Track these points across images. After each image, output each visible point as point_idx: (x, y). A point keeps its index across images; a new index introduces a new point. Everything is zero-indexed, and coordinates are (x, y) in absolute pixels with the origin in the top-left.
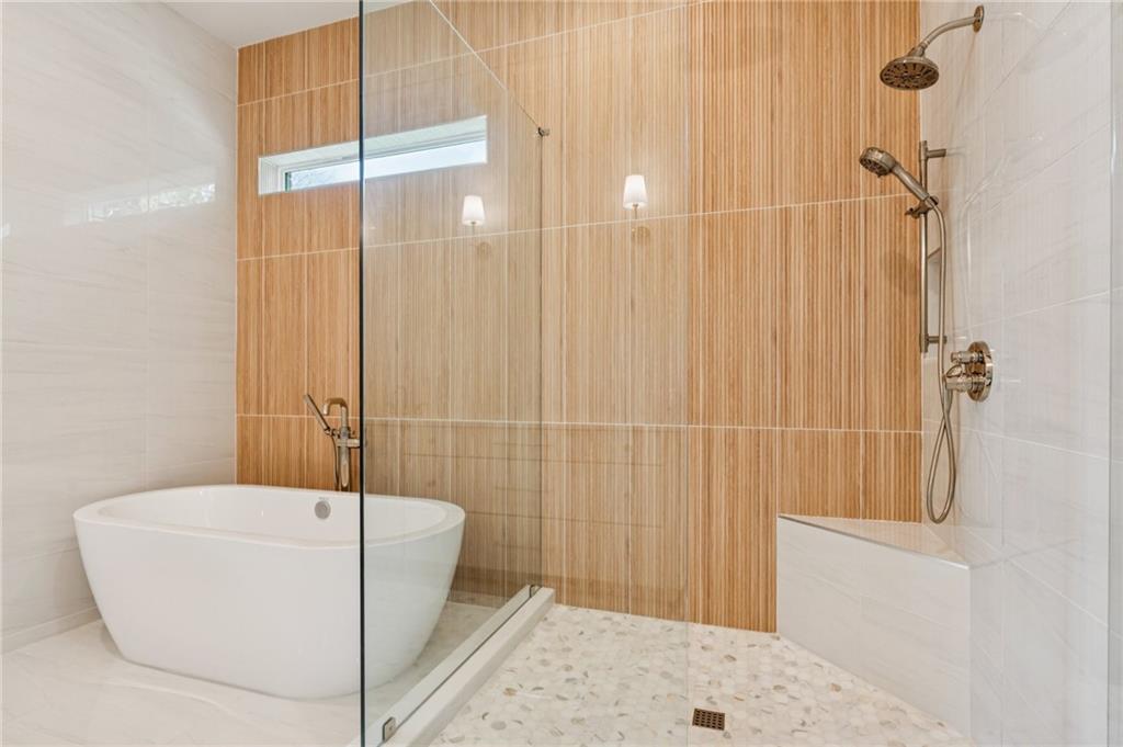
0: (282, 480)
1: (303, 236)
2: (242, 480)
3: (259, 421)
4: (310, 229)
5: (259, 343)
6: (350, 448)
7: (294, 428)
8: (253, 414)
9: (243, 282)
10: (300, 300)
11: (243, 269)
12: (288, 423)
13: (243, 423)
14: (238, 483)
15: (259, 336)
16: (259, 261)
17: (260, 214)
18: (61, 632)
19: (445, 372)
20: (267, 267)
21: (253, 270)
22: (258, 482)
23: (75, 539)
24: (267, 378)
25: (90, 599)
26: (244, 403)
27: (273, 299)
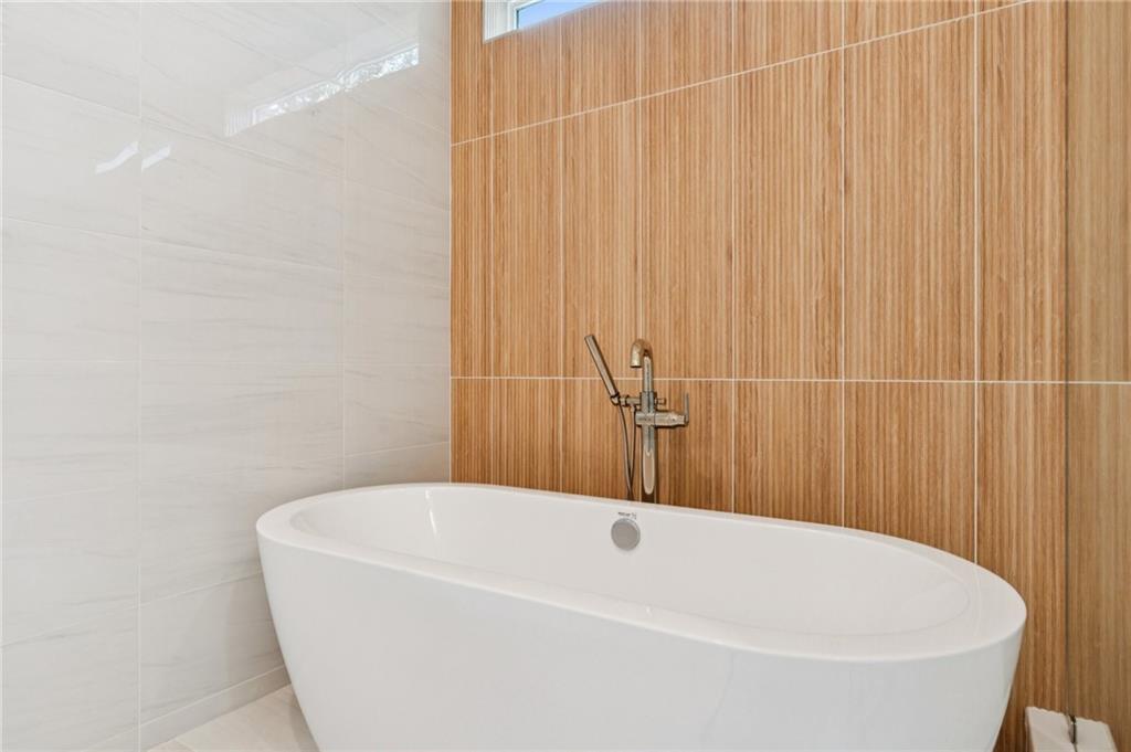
0: (523, 480)
1: (555, 92)
2: (460, 477)
3: (485, 386)
4: (568, 79)
5: (486, 267)
6: (657, 428)
7: (542, 397)
8: (476, 377)
9: (461, 177)
10: (550, 196)
11: (461, 157)
12: (532, 388)
13: (460, 390)
14: (454, 481)
15: (486, 258)
16: (485, 143)
17: (486, 72)
18: (235, 707)
19: (832, 292)
20: (497, 148)
21: (475, 155)
22: (484, 479)
23: (256, 560)
24: (499, 321)
25: (276, 653)
26: (462, 360)
27: (506, 196)
